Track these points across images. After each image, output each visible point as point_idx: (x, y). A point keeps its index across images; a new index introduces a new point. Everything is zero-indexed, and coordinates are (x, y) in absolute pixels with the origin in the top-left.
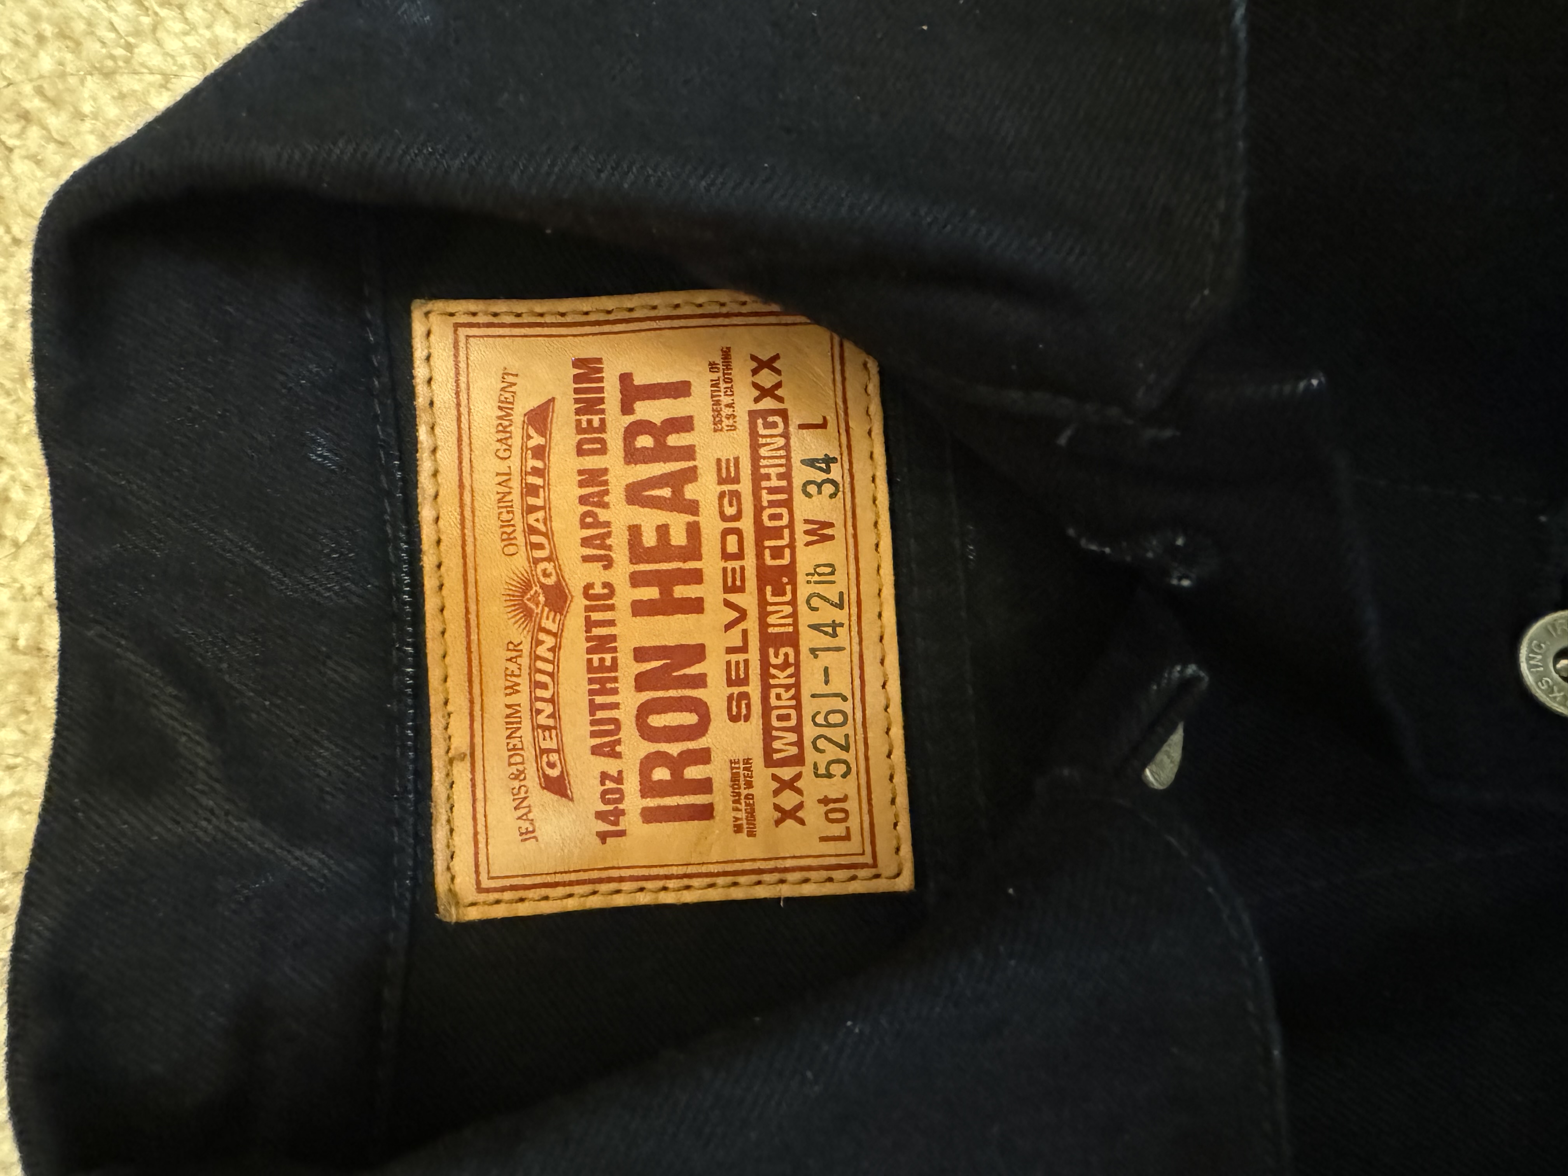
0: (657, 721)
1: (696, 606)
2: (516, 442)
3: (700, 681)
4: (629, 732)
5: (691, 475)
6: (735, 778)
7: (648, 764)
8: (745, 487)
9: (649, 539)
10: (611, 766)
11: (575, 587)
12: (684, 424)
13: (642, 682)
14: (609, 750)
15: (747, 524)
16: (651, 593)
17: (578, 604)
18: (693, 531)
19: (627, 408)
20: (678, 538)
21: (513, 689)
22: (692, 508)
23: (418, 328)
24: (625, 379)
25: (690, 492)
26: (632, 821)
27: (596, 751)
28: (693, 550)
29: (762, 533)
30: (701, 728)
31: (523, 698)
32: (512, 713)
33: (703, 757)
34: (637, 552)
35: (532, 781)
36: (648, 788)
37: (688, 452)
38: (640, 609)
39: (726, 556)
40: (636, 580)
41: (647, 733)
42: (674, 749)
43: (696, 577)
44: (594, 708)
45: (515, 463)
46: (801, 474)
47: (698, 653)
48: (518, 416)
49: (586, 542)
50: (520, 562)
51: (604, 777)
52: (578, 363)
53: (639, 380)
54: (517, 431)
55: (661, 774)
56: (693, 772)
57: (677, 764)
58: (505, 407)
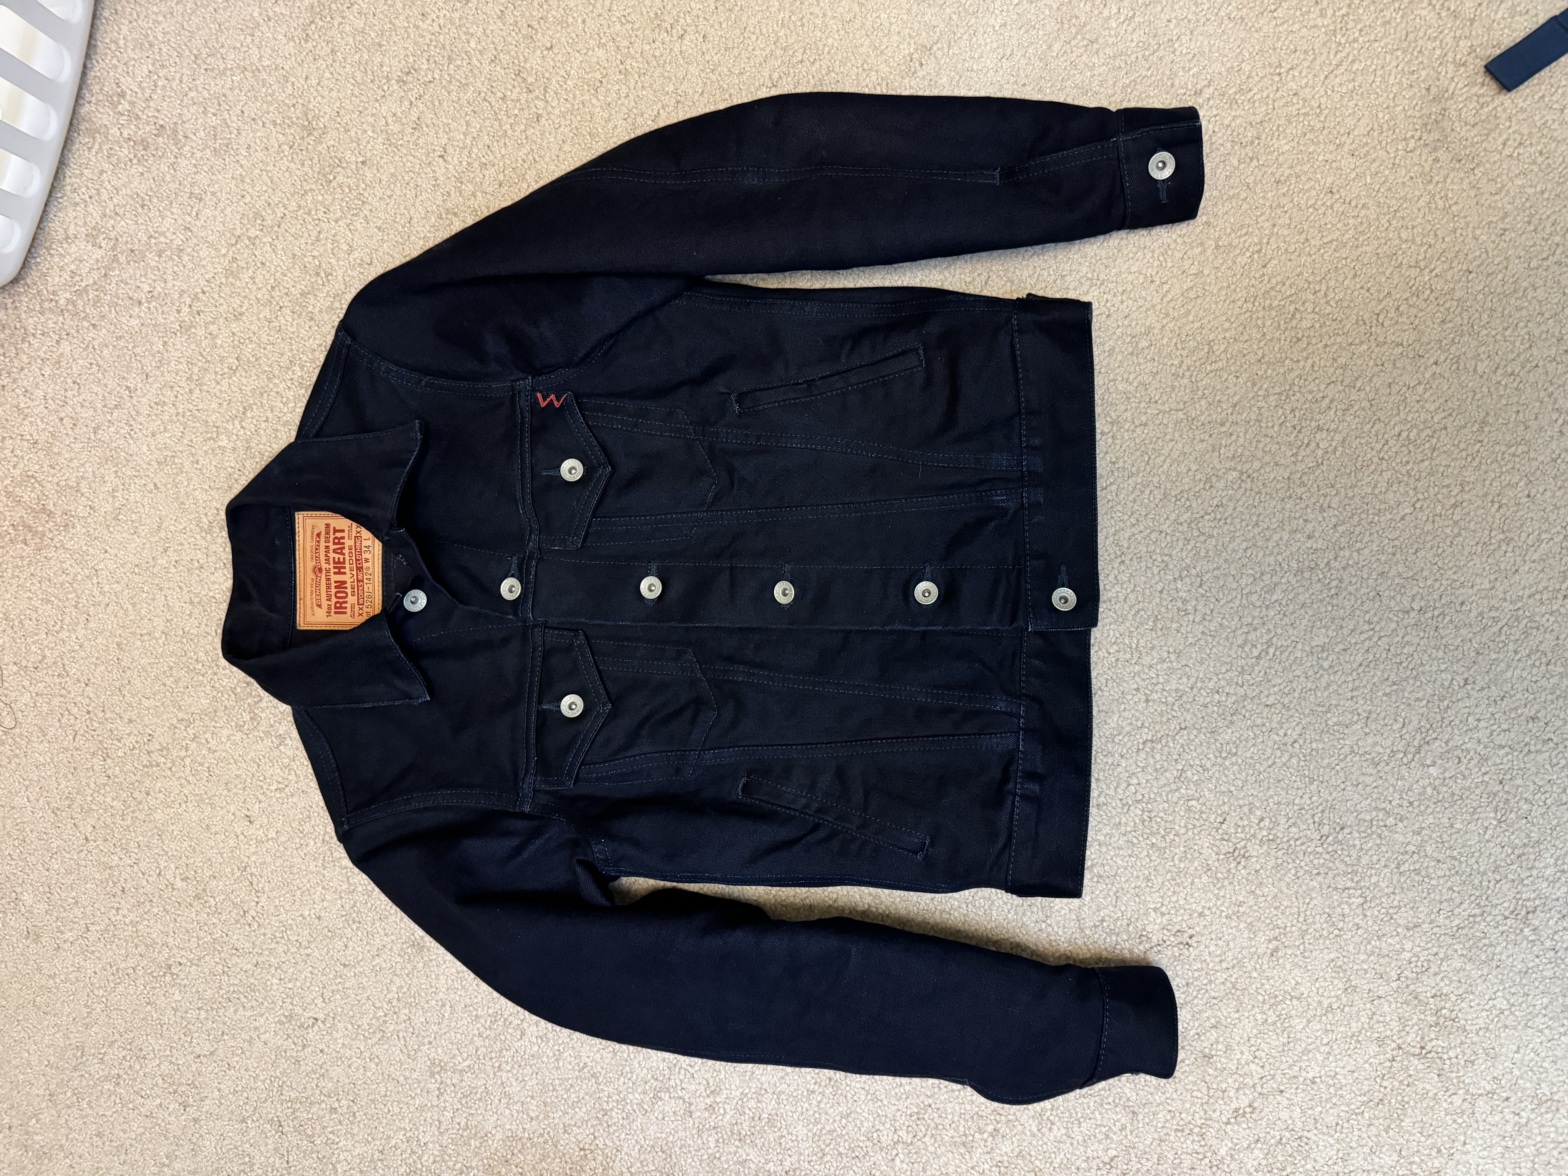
0: (338, 595)
1: (344, 573)
2: (314, 540)
3: (346, 588)
4: (333, 597)
5: (344, 548)
7: (336, 603)
9: (337, 560)
11: (324, 568)
13: (336, 587)
15: (354, 558)
16: (337, 570)
17: (324, 572)
18: (344, 559)
19: (334, 534)
21: (312, 587)
23: (295, 515)
24: (334, 528)
25: (344, 551)
26: (332, 614)
27: (327, 600)
28: (344, 563)
33: (346, 602)
34: (334, 563)
35: (315, 605)
36: (336, 608)
37: (344, 543)
38: (335, 573)
39: (350, 564)
40: (334, 568)
41: (336, 597)
43: (345, 568)
44: (326, 591)
45: (314, 544)
46: (364, 549)
48: (315, 534)
49: (325, 560)
50: (314, 563)
51: (328, 605)
52: (326, 524)
54: (314, 537)
55: (338, 605)
58: (312, 533)
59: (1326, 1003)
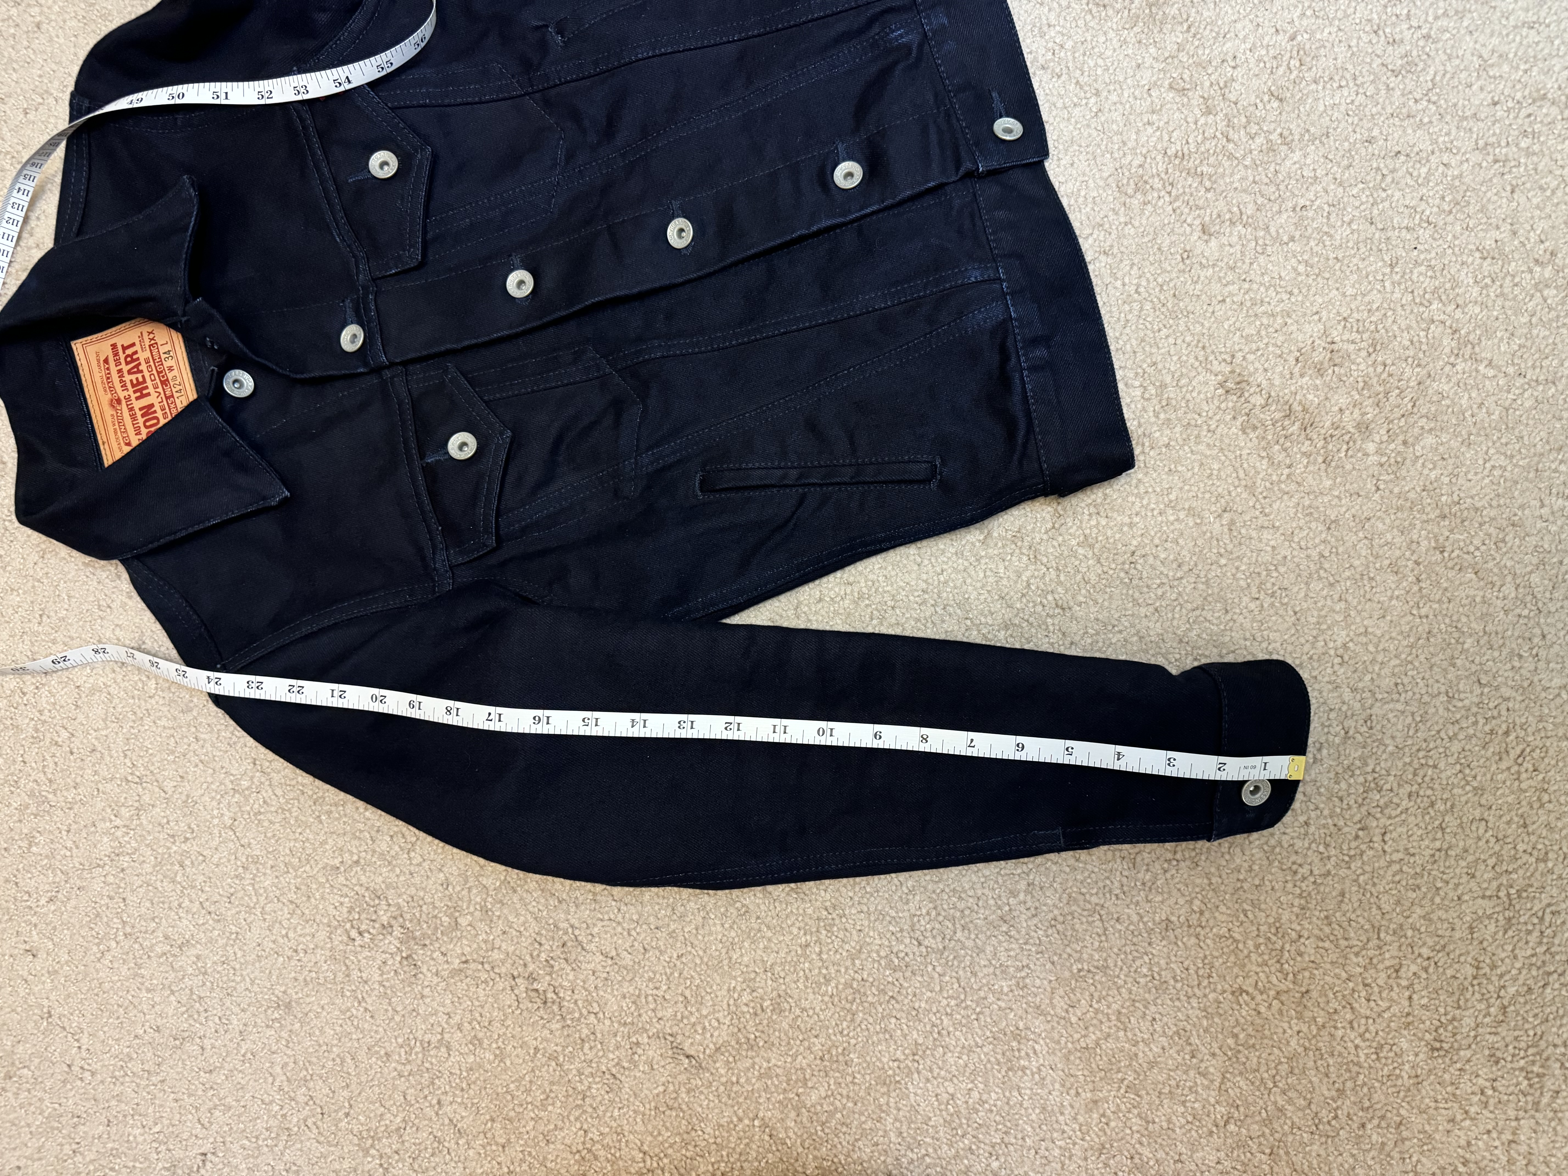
0: (148, 424)
1: (149, 394)
2: (102, 368)
3: (155, 412)
4: (142, 428)
5: (140, 364)
8: (152, 363)
9: (135, 382)
11: (122, 398)
12: (136, 352)
13: (142, 416)
15: (154, 372)
16: (138, 394)
17: (124, 402)
18: (143, 377)
19: (124, 352)
20: (141, 379)
21: (114, 425)
22: (142, 371)
23: (74, 347)
24: (122, 345)
25: (141, 368)
27: (136, 434)
28: (144, 381)
29: (158, 373)
30: (158, 423)
31: (117, 426)
32: (115, 431)
34: (133, 386)
35: (123, 445)
37: (138, 359)
38: (137, 398)
39: (152, 381)
40: (135, 392)
41: (146, 427)
43: (147, 388)
44: (133, 425)
45: (103, 373)
46: (163, 356)
47: (152, 405)
48: (101, 362)
49: (122, 387)
50: (109, 396)
52: (111, 345)
53: (125, 345)
54: (102, 366)
58: (98, 361)
59: (1314, 554)
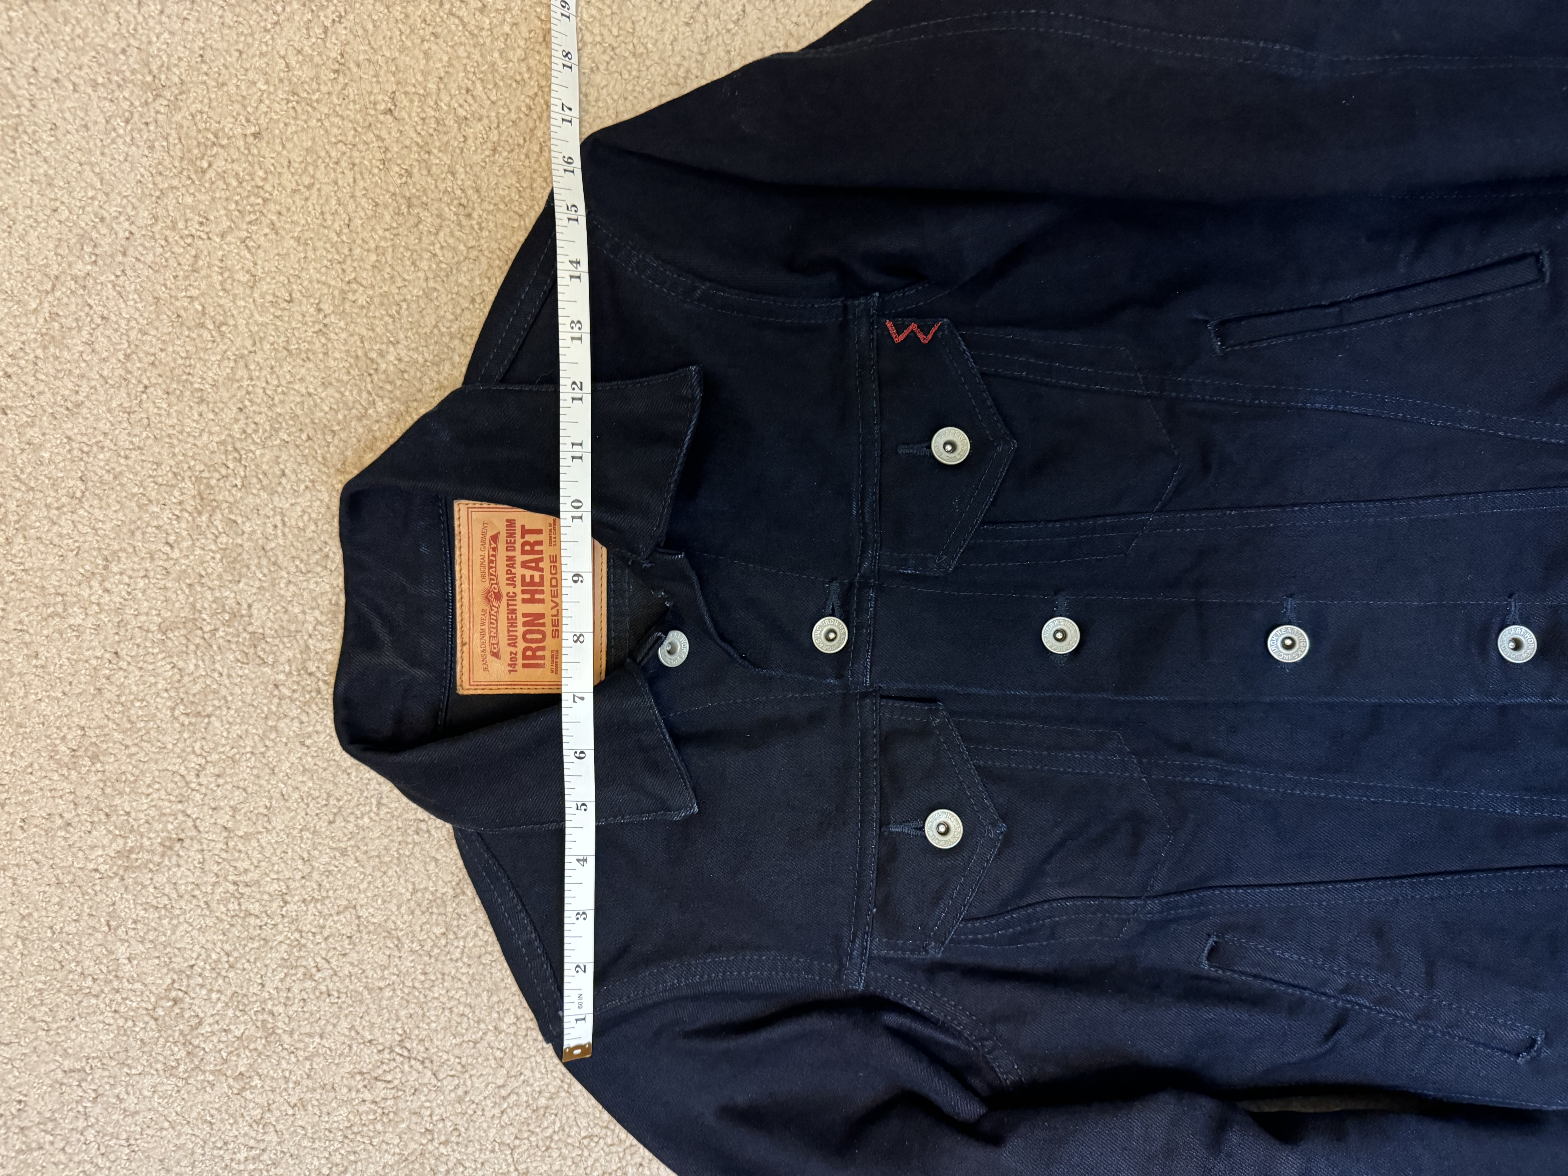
0: (529, 636)
2: (487, 546)
3: (543, 625)
4: (520, 640)
5: (541, 560)
6: (553, 657)
7: (525, 650)
9: (528, 579)
10: (514, 650)
11: (504, 594)
12: (540, 543)
13: (525, 624)
14: (513, 645)
16: (528, 596)
17: (505, 598)
18: (542, 577)
19: (523, 537)
20: (537, 579)
21: (483, 624)
22: (541, 570)
23: (456, 508)
24: (523, 527)
25: (541, 565)
26: (519, 667)
27: (509, 645)
28: (541, 583)
30: (543, 640)
31: (486, 627)
32: (482, 632)
33: (543, 648)
34: (524, 583)
35: (488, 653)
36: (525, 657)
37: (541, 552)
38: (524, 601)
39: (552, 586)
40: (523, 592)
41: (525, 640)
42: (534, 646)
43: (542, 592)
44: (509, 631)
45: (486, 552)
47: (542, 616)
48: (488, 537)
49: (508, 579)
50: (487, 584)
51: (511, 653)
52: (507, 521)
53: (527, 527)
54: (487, 541)
55: (529, 653)
56: (539, 653)
57: (534, 650)
58: (484, 534)
